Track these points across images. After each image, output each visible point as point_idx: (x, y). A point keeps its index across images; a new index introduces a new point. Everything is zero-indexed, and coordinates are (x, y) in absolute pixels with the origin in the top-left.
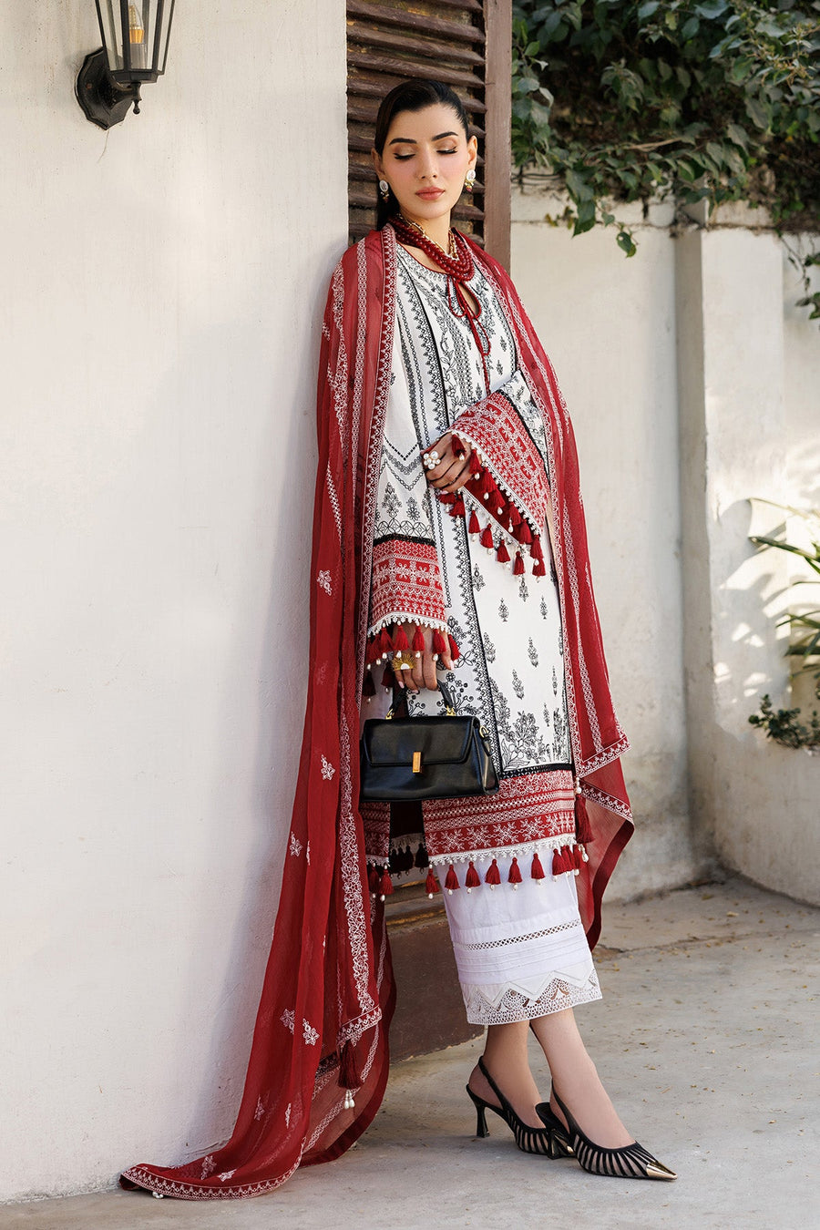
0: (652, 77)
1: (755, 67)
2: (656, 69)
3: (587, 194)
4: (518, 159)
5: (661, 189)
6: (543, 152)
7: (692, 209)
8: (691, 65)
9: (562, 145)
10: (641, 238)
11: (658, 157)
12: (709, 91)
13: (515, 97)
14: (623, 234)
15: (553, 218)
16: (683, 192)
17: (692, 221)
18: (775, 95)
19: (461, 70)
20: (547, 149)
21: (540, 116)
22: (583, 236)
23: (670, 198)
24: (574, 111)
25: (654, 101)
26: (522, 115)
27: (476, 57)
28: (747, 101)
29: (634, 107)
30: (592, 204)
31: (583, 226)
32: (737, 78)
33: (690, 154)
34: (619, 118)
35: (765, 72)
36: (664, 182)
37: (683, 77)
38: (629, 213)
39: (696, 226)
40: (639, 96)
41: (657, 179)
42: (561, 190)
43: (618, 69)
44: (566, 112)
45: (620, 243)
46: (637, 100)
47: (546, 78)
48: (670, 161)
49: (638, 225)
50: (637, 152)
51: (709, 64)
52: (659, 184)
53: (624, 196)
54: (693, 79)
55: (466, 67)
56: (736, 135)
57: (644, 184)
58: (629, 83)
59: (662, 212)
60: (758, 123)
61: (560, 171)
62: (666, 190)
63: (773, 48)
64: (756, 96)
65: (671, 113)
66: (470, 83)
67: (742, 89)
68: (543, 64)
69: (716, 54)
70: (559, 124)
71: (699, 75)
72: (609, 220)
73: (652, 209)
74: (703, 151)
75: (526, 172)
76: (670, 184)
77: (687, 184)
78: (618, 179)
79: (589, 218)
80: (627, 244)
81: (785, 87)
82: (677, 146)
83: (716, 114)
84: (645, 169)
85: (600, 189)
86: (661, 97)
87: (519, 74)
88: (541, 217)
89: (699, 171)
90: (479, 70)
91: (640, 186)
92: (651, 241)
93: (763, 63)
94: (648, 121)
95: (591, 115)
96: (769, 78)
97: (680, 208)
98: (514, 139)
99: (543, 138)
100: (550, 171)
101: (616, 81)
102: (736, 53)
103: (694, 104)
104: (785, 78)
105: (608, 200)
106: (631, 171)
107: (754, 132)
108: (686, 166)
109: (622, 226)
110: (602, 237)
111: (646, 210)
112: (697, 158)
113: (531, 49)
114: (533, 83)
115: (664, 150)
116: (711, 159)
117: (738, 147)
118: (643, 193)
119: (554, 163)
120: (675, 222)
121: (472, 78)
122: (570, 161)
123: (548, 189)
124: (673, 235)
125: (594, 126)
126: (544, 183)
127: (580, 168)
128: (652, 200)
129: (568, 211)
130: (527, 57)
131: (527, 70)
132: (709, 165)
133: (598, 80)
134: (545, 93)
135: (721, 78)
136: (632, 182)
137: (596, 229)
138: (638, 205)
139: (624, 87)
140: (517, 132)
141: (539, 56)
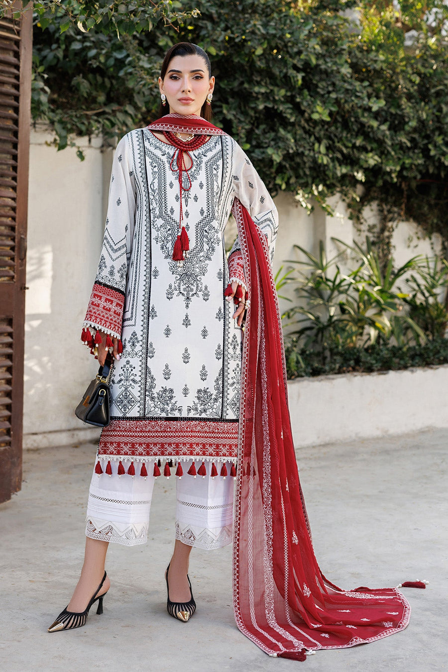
0: (93, 82)
1: (139, 80)
2: (95, 79)
3: (64, 133)
4: (34, 117)
5: (96, 132)
6: (45, 114)
7: (110, 141)
8: (111, 78)
9: (53, 111)
10: (87, 153)
11: (95, 118)
12: (118, 89)
13: (33, 90)
14: (79, 151)
15: (49, 142)
16: (107, 134)
17: (110, 145)
18: (147, 92)
19: (9, 77)
20: (47, 113)
21: (44, 98)
22: (62, 151)
23: (101, 135)
24: (59, 96)
25: (94, 93)
26: (36, 98)
27: (16, 71)
28: (135, 95)
29: (85, 95)
30: (66, 137)
31: (61, 147)
32: (131, 84)
33: (109, 117)
34: (79, 100)
35: (143, 82)
36: (98, 128)
37: (107, 83)
38: (82, 142)
39: (111, 148)
40: (88, 90)
41: (95, 126)
42: (52, 130)
43: (79, 79)
44: (55, 96)
45: (78, 155)
46: (87, 92)
47: (47, 82)
48: (100, 120)
49: (86, 147)
50: (87, 115)
51: (118, 78)
52: (96, 129)
53: (80, 134)
54: (112, 84)
55: (11, 75)
56: (130, 109)
57: (89, 129)
58: (83, 85)
59: (97, 141)
60: (139, 104)
61: (52, 122)
62: (99, 133)
63: (146, 72)
64: (139, 93)
65: (102, 98)
66: (14, 83)
67: (133, 89)
68: (46, 76)
69: (121, 74)
70: (51, 101)
71: (114, 82)
72: (73, 145)
73: (93, 140)
74: (115, 116)
75: (37, 122)
76: (101, 130)
77: (108, 130)
78: (77, 126)
79: (64, 143)
80: (81, 155)
81: (151, 89)
82: (104, 113)
83: (121, 99)
84: (89, 123)
85: (70, 131)
86: (97, 91)
87: (35, 79)
88: (43, 142)
89: (113, 125)
90: (17, 77)
91: (87, 130)
92: (92, 154)
93: (142, 79)
94: (91, 101)
95: (66, 98)
96: (144, 85)
97: (105, 140)
98: (32, 109)
99: (45, 108)
100: (47, 122)
101: (78, 84)
102: (131, 74)
103: (112, 95)
104: (151, 86)
105: (72, 136)
106: (83, 123)
107: (137, 108)
108: (107, 123)
109: (79, 148)
110: (71, 152)
111: (90, 141)
112: (112, 119)
113: (41, 69)
114: (41, 84)
115: (98, 115)
116: (118, 119)
117: (131, 115)
118: (89, 133)
119: (50, 119)
120: (103, 146)
121: (14, 81)
122: (57, 118)
123: (46, 130)
124: (102, 152)
125: (68, 103)
126: (45, 127)
127: (61, 122)
128: (93, 136)
129: (55, 140)
130: (39, 73)
131: (39, 78)
132: (117, 122)
133: (70, 82)
134: (47, 89)
135: (124, 83)
136: (83, 128)
137: (68, 148)
138: (86, 138)
139: (82, 87)
140: (34, 105)
141: (43, 72)
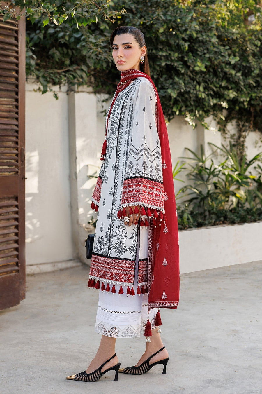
0: (62, 52)
1: (89, 50)
2: (63, 50)
3: (45, 83)
4: (27, 73)
5: (64, 82)
6: (33, 72)
7: (72, 87)
8: (72, 49)
9: (38, 70)
10: (59, 95)
11: (64, 74)
12: (77, 56)
13: (26, 57)
14: (55, 94)
15: (35, 90)
16: (70, 83)
17: (72, 90)
18: (94, 57)
20: (35, 72)
21: (33, 62)
22: (44, 94)
23: (67, 84)
24: (41, 61)
25: (63, 59)
26: (28, 62)
27: (16, 49)
28: (87, 59)
30: (46, 86)
31: (44, 92)
32: (84, 53)
33: (72, 73)
34: (53, 63)
35: (91, 51)
36: (65, 80)
37: (70, 52)
38: (56, 88)
39: (73, 92)
40: (59, 57)
41: (64, 80)
42: (37, 82)
43: (54, 50)
44: (39, 61)
45: (54, 96)
46: (58, 59)
47: (34, 52)
48: (67, 75)
49: (58, 91)
50: (58, 73)
51: (77, 49)
52: (64, 81)
53: (54, 84)
54: (73, 53)
55: (13, 51)
56: (84, 68)
57: (60, 81)
58: (56, 54)
59: (64, 88)
60: (90, 65)
61: (38, 78)
62: (65, 83)
63: (93, 45)
64: (89, 58)
65: (67, 62)
66: (15, 56)
67: (85, 56)
68: (33, 48)
69: (79, 46)
70: (37, 64)
71: (74, 52)
72: (51, 90)
73: (62, 88)
74: (75, 72)
75: (28, 77)
76: (67, 81)
77: (71, 81)
78: (53, 79)
79: (46, 89)
80: (56, 97)
81: (97, 55)
82: (68, 71)
83: (79, 62)
84: (60, 77)
85: (48, 82)
86: (65, 58)
87: (27, 51)
88: (32, 89)
89: (74, 77)
90: (17, 52)
91: (59, 81)
92: (62, 96)
93: (91, 49)
94: (61, 65)
95: (45, 62)
96: (92, 53)
97: (69, 87)
98: (26, 68)
99: (33, 68)
100: (35, 77)
101: (54, 53)
102: (84, 46)
103: (73, 59)
104: (97, 53)
105: (50, 85)
106: (56, 77)
107: (89, 67)
108: (71, 76)
109: (54, 92)
110: (49, 95)
111: (60, 88)
112: (74, 74)
113: (30, 45)
114: (31, 54)
115: (65, 72)
116: (78, 74)
117: (85, 71)
118: (59, 83)
119: (37, 75)
120: (68, 91)
121: (15, 54)
122: (41, 75)
123: (34, 82)
124: (68, 94)
125: (46, 65)
126: (33, 80)
127: (43, 77)
128: (62, 85)
129: (39, 88)
130: (29, 47)
131: (29, 50)
132: (77, 76)
133: (48, 52)
134: (34, 56)
135: (80, 52)
136: (57, 80)
137: (47, 93)
138: (58, 86)
139: (55, 55)
140: (27, 67)
141: (32, 46)
